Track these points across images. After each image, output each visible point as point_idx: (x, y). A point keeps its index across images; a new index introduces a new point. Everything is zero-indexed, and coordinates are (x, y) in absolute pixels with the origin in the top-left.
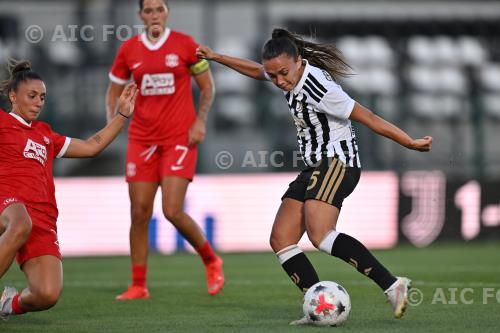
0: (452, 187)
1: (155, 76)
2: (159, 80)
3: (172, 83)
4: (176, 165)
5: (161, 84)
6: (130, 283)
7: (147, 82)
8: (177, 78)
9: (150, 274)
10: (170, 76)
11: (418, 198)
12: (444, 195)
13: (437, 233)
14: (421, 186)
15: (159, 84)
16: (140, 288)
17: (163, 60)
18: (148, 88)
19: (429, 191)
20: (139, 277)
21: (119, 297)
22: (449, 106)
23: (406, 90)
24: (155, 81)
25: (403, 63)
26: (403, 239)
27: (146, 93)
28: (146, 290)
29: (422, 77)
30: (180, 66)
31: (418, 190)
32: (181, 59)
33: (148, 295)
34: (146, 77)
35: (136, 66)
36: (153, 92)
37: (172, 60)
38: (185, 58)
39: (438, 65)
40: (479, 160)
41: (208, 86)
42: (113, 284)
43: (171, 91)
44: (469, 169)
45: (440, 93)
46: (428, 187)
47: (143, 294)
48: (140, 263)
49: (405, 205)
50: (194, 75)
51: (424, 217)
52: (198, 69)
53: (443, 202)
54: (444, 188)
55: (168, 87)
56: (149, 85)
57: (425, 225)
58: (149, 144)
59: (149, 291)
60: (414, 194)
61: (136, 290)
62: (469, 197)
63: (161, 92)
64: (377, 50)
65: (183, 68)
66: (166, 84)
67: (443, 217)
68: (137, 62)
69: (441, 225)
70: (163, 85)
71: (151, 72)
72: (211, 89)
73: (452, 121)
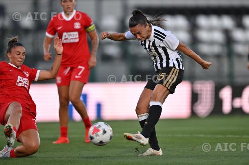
0: (218, 89)
1: (69, 33)
2: (71, 35)
3: (77, 36)
4: (77, 75)
5: (72, 37)
6: (59, 136)
7: (65, 36)
8: (79, 34)
9: (69, 131)
10: (76, 33)
11: (201, 94)
12: (214, 93)
13: (210, 111)
14: (202, 88)
15: (71, 37)
16: (64, 138)
17: (73, 25)
18: (65, 39)
19: (207, 91)
20: (64, 133)
21: (54, 142)
22: (216, 49)
23: (195, 41)
24: (69, 36)
25: (193, 28)
26: (193, 114)
27: (65, 41)
28: (67, 139)
29: (203, 35)
30: (81, 28)
31: (201, 90)
32: (81, 25)
33: (68, 141)
34: (65, 34)
35: (59, 28)
36: (68, 41)
37: (77, 26)
38: (84, 24)
39: (211, 29)
40: (231, 75)
41: (95, 38)
42: (51, 136)
43: (77, 40)
44: (226, 80)
45: (211, 43)
46: (206, 89)
47: (66, 141)
48: (64, 126)
49: (195, 97)
50: (88, 32)
51: (204, 104)
52: (90, 29)
53: (213, 96)
54: (214, 89)
55: (76, 38)
56: (66, 37)
57: (204, 107)
58: (67, 66)
59: (69, 139)
60: (199, 92)
61: (63, 139)
62: (226, 94)
63: (72, 41)
64: (181, 22)
65: (83, 29)
66: (75, 37)
67: (213, 104)
68: (59, 26)
69: (212, 107)
70: (73, 37)
71: (67, 31)
72: (97, 39)
73: (218, 56)
